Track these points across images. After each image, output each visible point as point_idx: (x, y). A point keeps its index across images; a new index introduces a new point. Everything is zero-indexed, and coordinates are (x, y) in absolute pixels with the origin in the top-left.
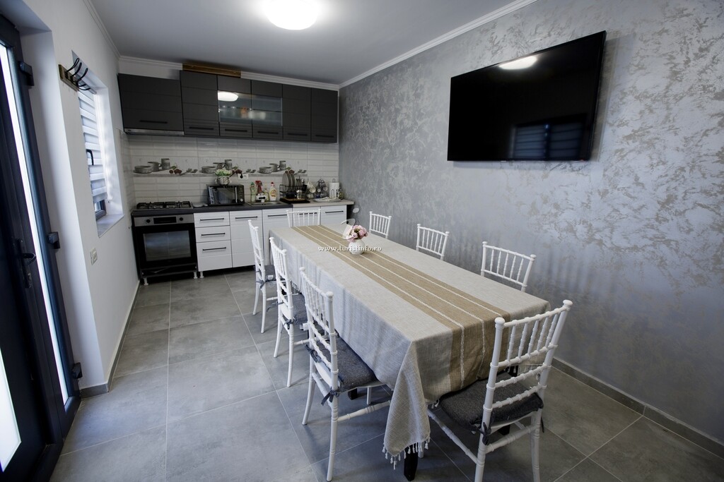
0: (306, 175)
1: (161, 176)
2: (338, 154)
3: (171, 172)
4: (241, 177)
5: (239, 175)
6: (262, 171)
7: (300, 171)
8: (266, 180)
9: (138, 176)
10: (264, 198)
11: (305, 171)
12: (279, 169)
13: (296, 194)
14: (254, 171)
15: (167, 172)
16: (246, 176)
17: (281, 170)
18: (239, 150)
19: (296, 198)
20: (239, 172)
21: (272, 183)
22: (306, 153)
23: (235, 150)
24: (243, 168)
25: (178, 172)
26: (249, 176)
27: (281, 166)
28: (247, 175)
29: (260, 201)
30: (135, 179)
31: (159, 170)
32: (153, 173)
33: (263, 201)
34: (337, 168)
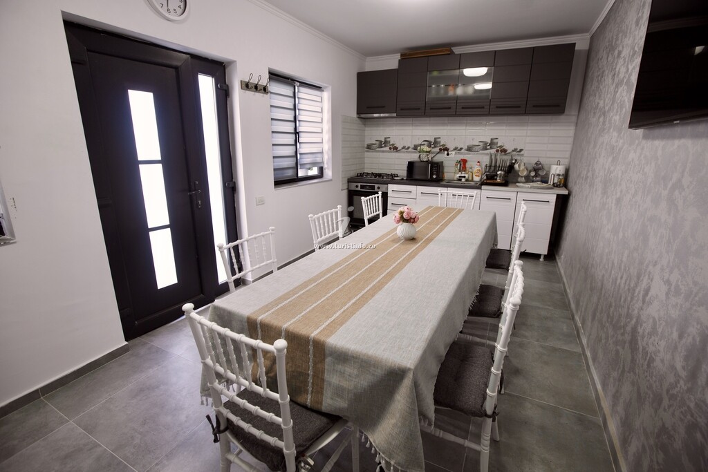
0: (522, 155)
1: (383, 152)
2: (573, 128)
3: (390, 148)
4: (448, 154)
5: (446, 152)
6: (469, 149)
7: (515, 150)
8: (472, 159)
9: (367, 151)
10: (464, 177)
11: (521, 150)
12: (488, 147)
13: (497, 175)
14: (461, 149)
15: (387, 148)
16: (453, 154)
17: (491, 148)
18: (449, 128)
19: (496, 179)
20: (447, 149)
21: (479, 162)
22: (525, 128)
23: (445, 128)
24: (451, 146)
25: (395, 148)
26: (456, 153)
27: (492, 144)
28: (454, 152)
29: (460, 180)
30: (366, 154)
31: (382, 147)
32: (378, 149)
33: (463, 180)
34: (569, 147)
